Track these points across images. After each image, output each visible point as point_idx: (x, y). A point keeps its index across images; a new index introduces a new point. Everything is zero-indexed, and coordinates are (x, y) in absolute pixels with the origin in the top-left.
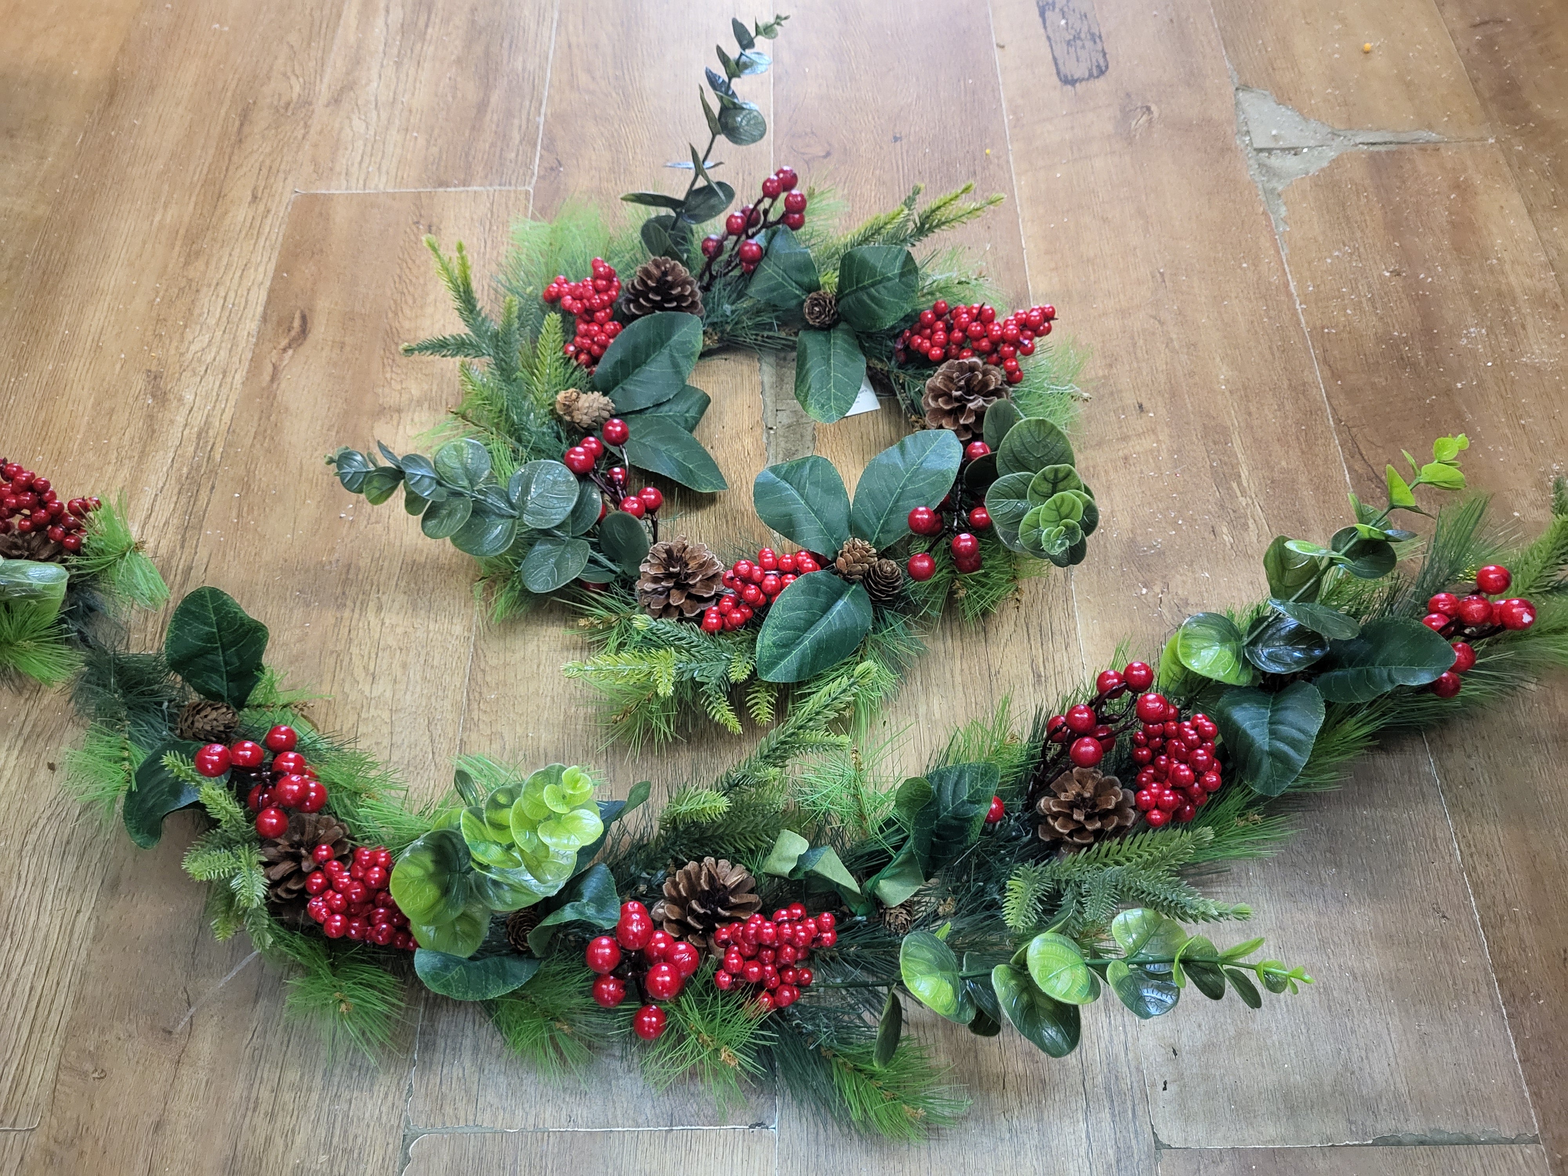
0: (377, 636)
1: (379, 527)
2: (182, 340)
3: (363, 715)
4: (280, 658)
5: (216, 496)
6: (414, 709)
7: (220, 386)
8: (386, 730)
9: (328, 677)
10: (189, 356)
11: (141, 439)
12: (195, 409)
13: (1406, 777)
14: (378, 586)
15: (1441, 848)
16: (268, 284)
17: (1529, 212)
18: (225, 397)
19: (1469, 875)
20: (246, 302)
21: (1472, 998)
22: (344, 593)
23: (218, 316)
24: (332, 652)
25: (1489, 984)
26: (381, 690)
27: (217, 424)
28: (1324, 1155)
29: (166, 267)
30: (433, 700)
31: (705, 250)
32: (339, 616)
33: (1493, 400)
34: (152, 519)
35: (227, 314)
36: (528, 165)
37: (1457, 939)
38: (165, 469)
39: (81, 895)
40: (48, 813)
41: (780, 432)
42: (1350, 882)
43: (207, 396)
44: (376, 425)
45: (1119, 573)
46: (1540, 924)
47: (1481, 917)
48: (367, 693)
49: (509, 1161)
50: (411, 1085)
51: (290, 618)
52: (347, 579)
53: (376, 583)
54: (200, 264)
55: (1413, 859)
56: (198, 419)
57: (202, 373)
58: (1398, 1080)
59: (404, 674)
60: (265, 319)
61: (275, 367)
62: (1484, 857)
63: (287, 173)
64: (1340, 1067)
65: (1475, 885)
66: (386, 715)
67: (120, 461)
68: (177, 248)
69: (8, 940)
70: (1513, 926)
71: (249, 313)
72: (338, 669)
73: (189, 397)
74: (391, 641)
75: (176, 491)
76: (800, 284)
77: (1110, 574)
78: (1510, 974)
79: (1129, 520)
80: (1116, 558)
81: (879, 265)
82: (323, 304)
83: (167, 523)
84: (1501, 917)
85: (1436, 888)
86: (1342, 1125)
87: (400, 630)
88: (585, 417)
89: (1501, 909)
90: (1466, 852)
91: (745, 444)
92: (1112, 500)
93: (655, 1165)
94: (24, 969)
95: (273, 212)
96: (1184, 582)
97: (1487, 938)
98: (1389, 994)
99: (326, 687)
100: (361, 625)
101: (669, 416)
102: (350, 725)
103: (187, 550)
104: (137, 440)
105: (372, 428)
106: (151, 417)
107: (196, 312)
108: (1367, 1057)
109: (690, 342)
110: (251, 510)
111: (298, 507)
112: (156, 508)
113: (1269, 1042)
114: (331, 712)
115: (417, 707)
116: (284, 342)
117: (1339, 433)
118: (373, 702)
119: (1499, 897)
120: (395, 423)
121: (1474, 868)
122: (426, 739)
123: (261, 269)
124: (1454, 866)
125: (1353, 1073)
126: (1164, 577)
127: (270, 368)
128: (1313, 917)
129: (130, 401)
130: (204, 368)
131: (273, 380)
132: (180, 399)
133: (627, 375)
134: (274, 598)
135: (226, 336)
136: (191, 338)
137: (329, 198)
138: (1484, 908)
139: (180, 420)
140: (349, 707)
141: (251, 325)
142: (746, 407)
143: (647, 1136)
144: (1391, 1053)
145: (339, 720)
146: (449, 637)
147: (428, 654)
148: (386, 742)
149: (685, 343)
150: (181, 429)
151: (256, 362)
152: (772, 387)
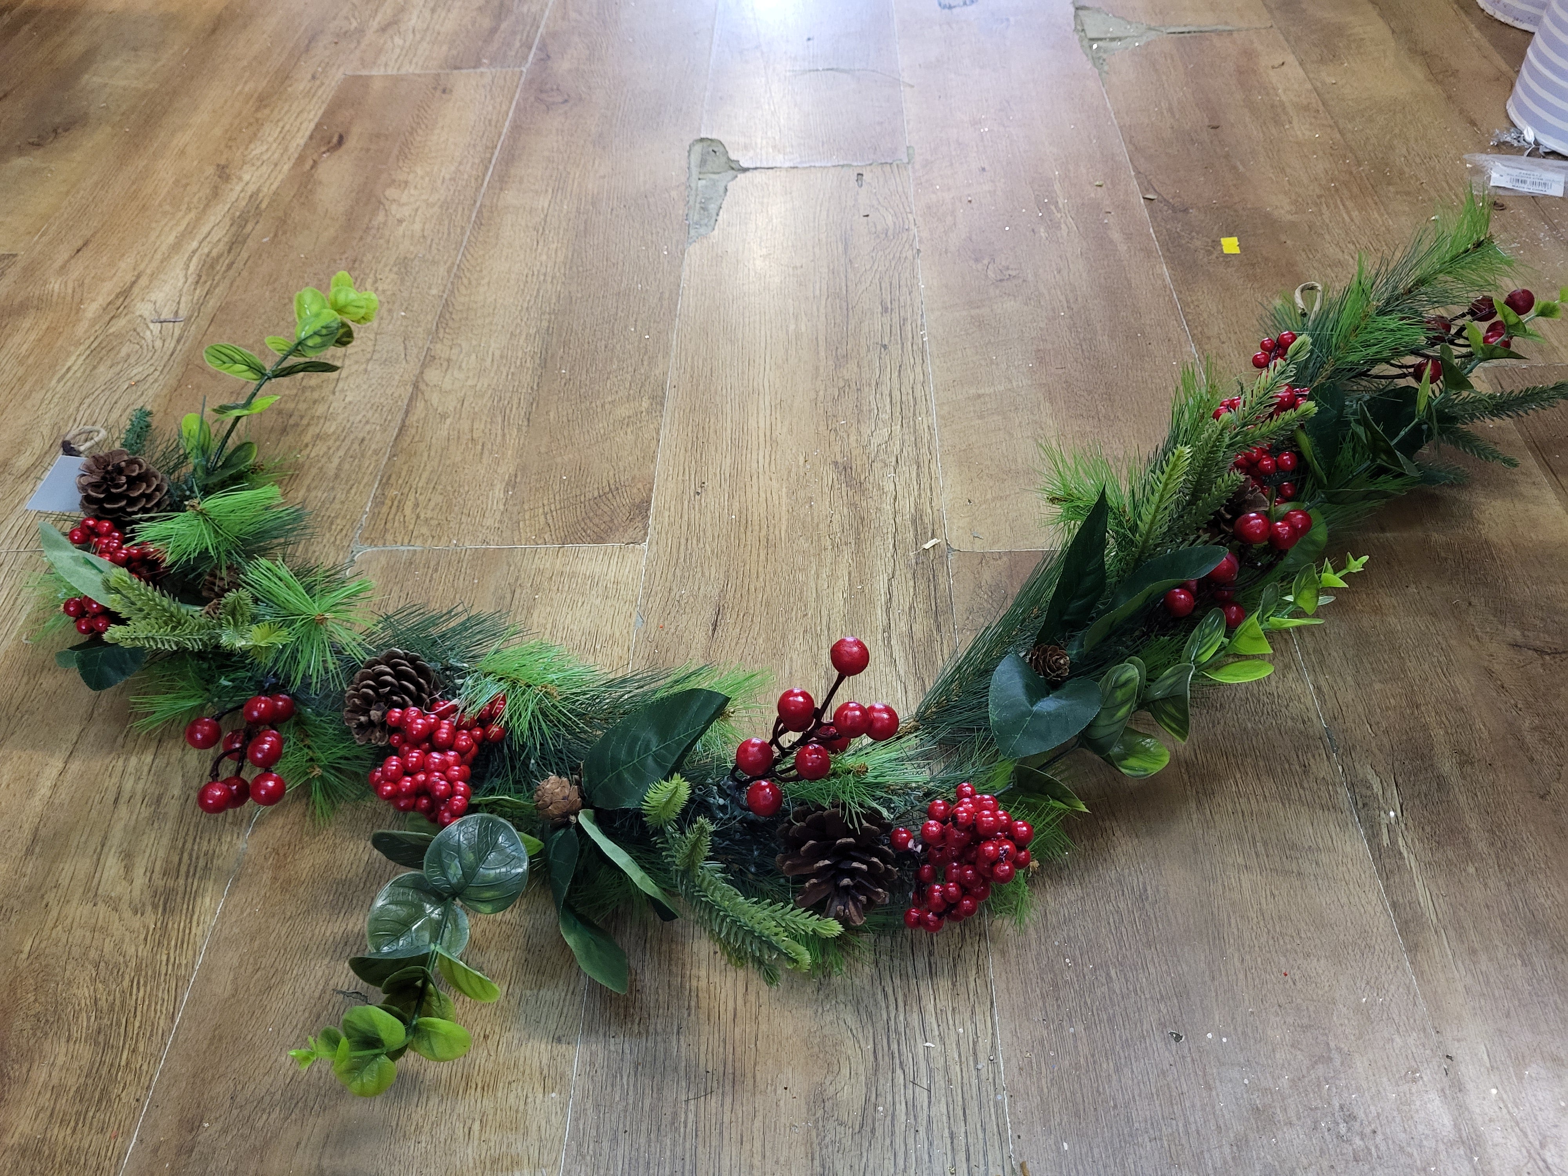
1: (381, 241)
2: (246, 149)
5: (259, 227)
6: (394, 333)
7: (272, 171)
8: (371, 343)
10: (251, 156)
11: (206, 198)
12: (251, 183)
13: (1172, 354)
16: (316, 120)
17: (1301, 64)
18: (274, 177)
20: (299, 129)
23: (275, 136)
27: (266, 190)
29: (241, 112)
30: (410, 328)
33: (1262, 160)
35: (283, 135)
36: (525, 58)
38: (222, 213)
40: (103, 388)
43: (261, 176)
44: (387, 190)
49: (432, 564)
54: (267, 111)
56: (252, 188)
57: (259, 164)
60: (311, 137)
61: (315, 162)
63: (340, 65)
66: (372, 336)
67: (189, 209)
68: (251, 103)
71: (300, 134)
73: (246, 177)
75: (229, 224)
82: (356, 130)
83: (219, 240)
93: (548, 565)
95: (326, 85)
96: (1008, 256)
103: (232, 255)
104: (203, 199)
105: (384, 191)
106: (216, 187)
107: (259, 135)
110: (285, 233)
112: (212, 233)
115: (397, 331)
116: (323, 149)
117: (1137, 178)
122: (402, 348)
123: (313, 113)
127: (311, 162)
129: (202, 179)
130: (261, 162)
131: (312, 168)
132: (240, 178)
135: (280, 146)
136: (254, 148)
137: (371, 77)
139: (238, 188)
141: (301, 140)
142: (675, 176)
143: (543, 551)
148: (370, 349)
150: (238, 193)
151: (301, 159)
152: (696, 166)
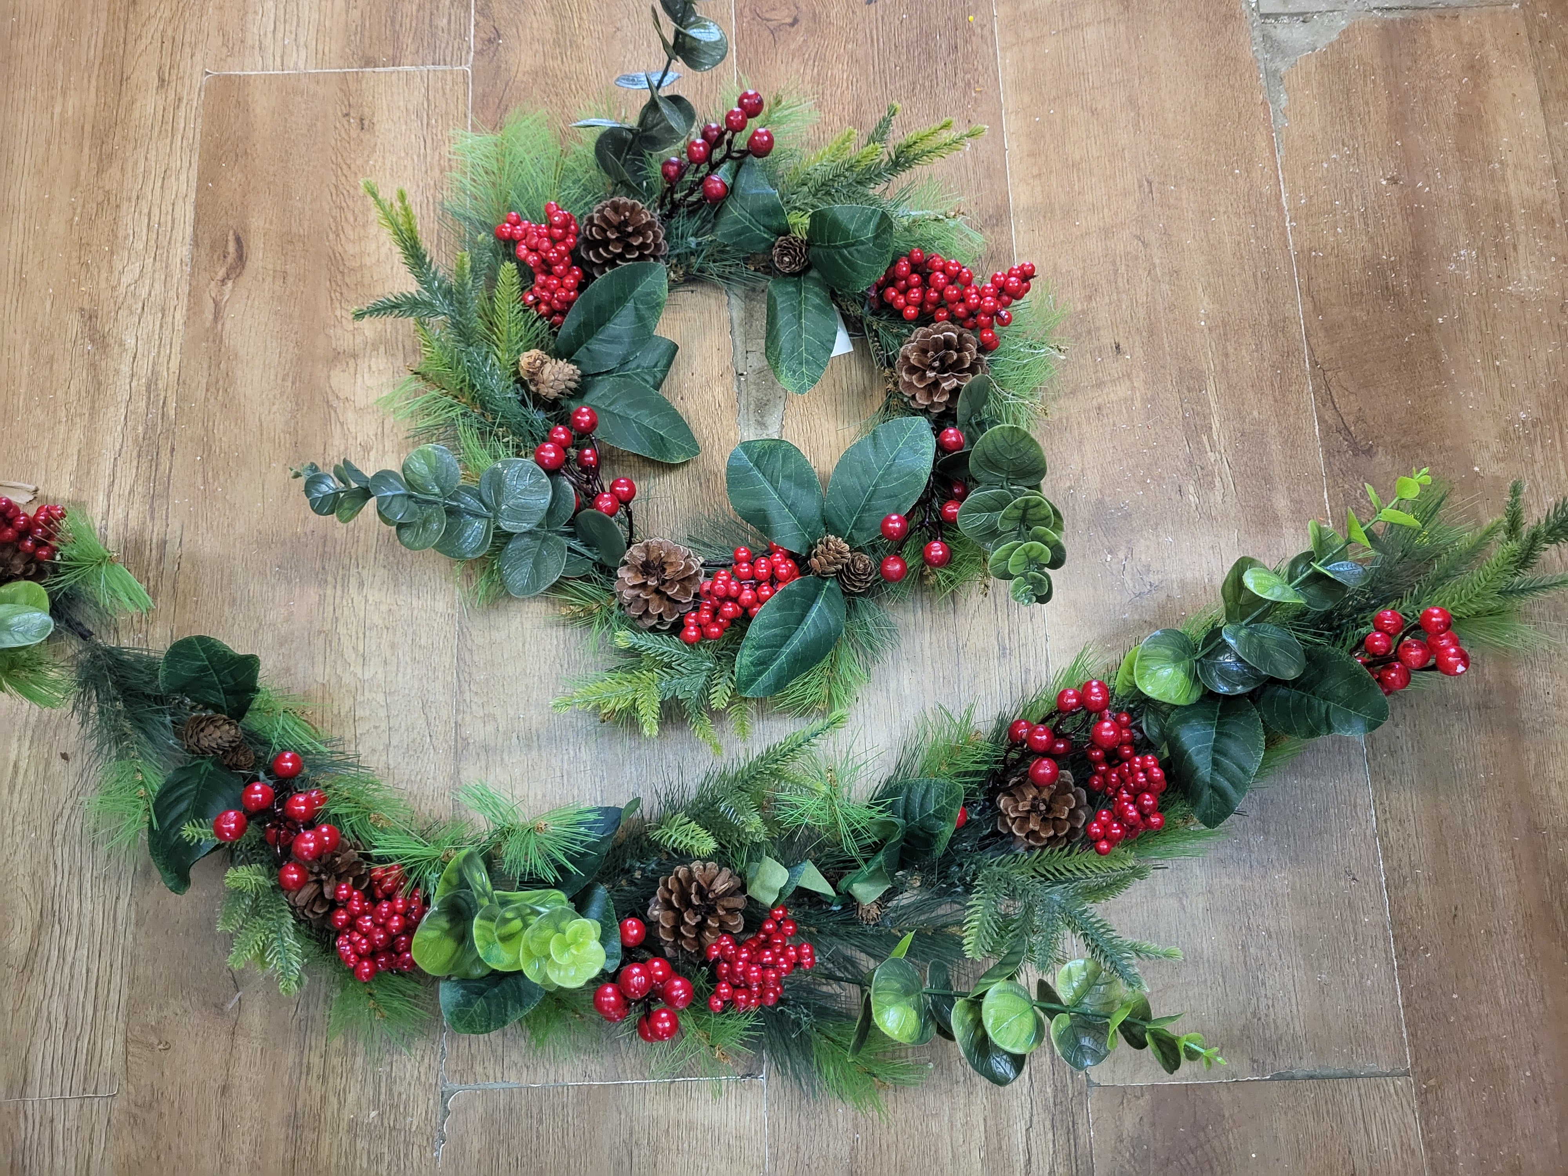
0: (362, 614)
2: (111, 270)
3: (359, 698)
4: (270, 641)
5: (178, 460)
6: (407, 691)
7: (161, 327)
8: (382, 713)
9: (319, 659)
10: (122, 289)
11: (87, 392)
12: (139, 355)
13: (1336, 746)
14: (357, 559)
15: (1360, 814)
16: (193, 196)
17: (1542, 101)
18: (168, 342)
19: (1381, 840)
20: (173, 220)
21: (1369, 952)
22: (324, 568)
23: (145, 238)
24: (320, 632)
25: (1386, 939)
26: (372, 672)
27: (165, 373)
28: (1229, 1088)
29: (78, 175)
30: (425, 681)
31: (665, 174)
32: (321, 593)
33: (1472, 337)
34: (116, 487)
35: (155, 236)
36: (462, 36)
37: (1363, 899)
38: (119, 428)
39: (117, 883)
40: (70, 803)
41: (751, 379)
42: (1275, 848)
43: (149, 340)
44: (332, 372)
45: (1086, 538)
46: (1437, 883)
47: (1387, 879)
48: (360, 675)
49: (535, 1111)
50: (443, 1049)
51: (274, 596)
52: (325, 552)
53: (354, 557)
54: (114, 171)
55: (1333, 825)
56: (144, 368)
57: (140, 310)
58: (1297, 1024)
59: (393, 655)
60: (196, 243)
61: (216, 303)
62: (1397, 823)
63: (194, 46)
64: (1249, 1014)
65: (1385, 849)
66: (380, 698)
67: (70, 420)
68: (86, 150)
69: (57, 926)
70: (1414, 887)
71: (178, 235)
72: (328, 650)
73: (130, 342)
74: (376, 619)
75: (135, 454)
76: (768, 228)
77: (1077, 538)
78: (1405, 930)
79: (1098, 479)
80: (1084, 521)
81: (852, 227)
82: (257, 223)
83: (132, 491)
84: (1404, 878)
85: (1350, 852)
86: (1246, 1063)
87: (384, 608)
88: (551, 390)
89: (1406, 870)
90: (1382, 818)
91: (716, 393)
92: (1083, 456)
93: (661, 1112)
94: (78, 953)
95: (185, 101)
96: (1148, 547)
97: (1389, 898)
98: (1298, 949)
99: (319, 669)
100: (345, 603)
101: (637, 374)
102: (347, 709)
103: (158, 522)
104: (83, 394)
105: (329, 377)
106: (93, 366)
107: (121, 233)
108: (1273, 1005)
109: (655, 293)
110: (216, 476)
111: (264, 471)
112: (118, 475)
113: (1190, 994)
114: (327, 695)
115: (410, 690)
116: (221, 272)
117: (1314, 377)
118: (367, 684)
119: (1405, 860)
120: (352, 370)
121: (1387, 833)
122: (422, 722)
123: (183, 177)
124: (1368, 832)
125: (1260, 1019)
126: (1128, 542)
127: (211, 305)
128: (1239, 882)
129: (69, 346)
130: (141, 305)
131: (216, 318)
132: (121, 344)
133: (590, 335)
134: (254, 574)
135: (158, 264)
136: (121, 267)
137: (244, 81)
138: (1390, 871)
139: (125, 369)
140: (344, 690)
141: (182, 251)
142: (715, 349)
143: (653, 1088)
144: (1294, 1001)
145: (336, 704)
146: (433, 614)
147: (414, 633)
148: (384, 725)
149: (649, 294)
150: (128, 381)
151: (194, 296)
152: (740, 325)
